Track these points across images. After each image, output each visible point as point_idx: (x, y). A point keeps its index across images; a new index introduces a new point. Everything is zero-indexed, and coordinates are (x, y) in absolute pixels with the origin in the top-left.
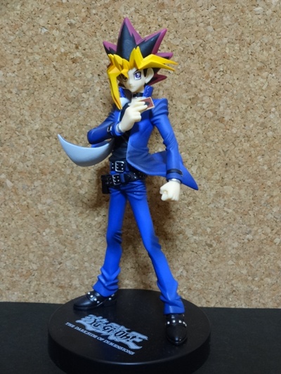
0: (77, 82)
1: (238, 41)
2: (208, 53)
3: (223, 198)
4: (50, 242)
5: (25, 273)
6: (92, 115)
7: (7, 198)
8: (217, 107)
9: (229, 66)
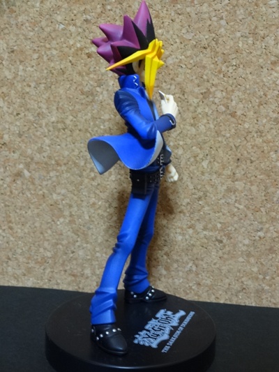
0: (92, 76)
1: (251, 35)
2: (220, 47)
3: (234, 193)
4: (64, 231)
5: (39, 260)
6: (106, 108)
7: (24, 187)
8: (229, 101)
9: (242, 61)
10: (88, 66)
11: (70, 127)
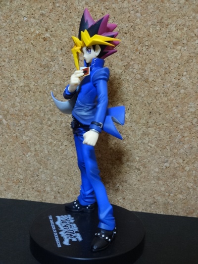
0: (47, 54)
1: (159, 24)
2: (137, 32)
3: (148, 136)
4: (31, 161)
7: (3, 131)
8: (144, 71)
9: (152, 42)
10: (44, 47)
11: (33, 89)
